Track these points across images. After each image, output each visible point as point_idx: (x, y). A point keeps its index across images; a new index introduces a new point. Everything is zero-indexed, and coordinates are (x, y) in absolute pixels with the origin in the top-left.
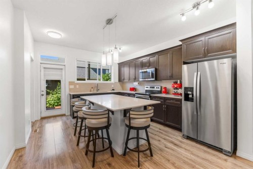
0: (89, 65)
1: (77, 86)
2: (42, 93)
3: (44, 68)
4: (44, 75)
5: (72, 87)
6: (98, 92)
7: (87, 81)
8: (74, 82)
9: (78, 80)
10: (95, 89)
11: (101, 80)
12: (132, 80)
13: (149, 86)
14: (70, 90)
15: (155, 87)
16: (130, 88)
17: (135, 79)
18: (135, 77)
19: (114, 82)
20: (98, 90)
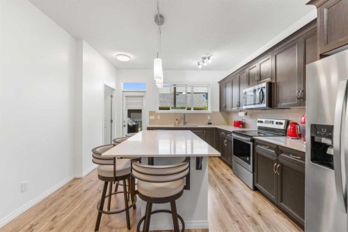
0: (175, 88)
1: (159, 117)
2: (124, 124)
3: (126, 96)
4: (126, 105)
5: (153, 117)
6: (185, 126)
7: (171, 111)
8: (155, 112)
9: (160, 109)
10: (182, 121)
11: (192, 109)
12: (235, 109)
13: (263, 120)
14: (151, 121)
15: (275, 121)
16: (235, 122)
17: (239, 106)
18: (239, 102)
19: (211, 112)
20: (185, 123)
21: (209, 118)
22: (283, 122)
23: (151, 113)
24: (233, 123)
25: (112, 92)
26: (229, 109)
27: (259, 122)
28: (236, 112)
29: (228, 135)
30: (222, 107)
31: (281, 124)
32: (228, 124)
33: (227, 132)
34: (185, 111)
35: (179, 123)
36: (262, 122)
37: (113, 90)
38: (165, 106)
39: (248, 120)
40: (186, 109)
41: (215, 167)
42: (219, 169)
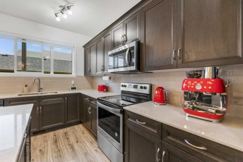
12: (100, 72)
13: (127, 84)
15: (139, 86)
16: (99, 86)
17: (103, 70)
18: (104, 66)
19: (76, 77)
20: (40, 89)
21: (73, 82)
22: (148, 86)
24: (97, 87)
26: (93, 73)
27: (122, 86)
28: (101, 76)
29: (92, 102)
30: (87, 72)
31: (145, 88)
32: (93, 87)
33: (91, 99)
35: (29, 91)
36: (125, 86)
39: (111, 84)
40: (43, 72)
41: (77, 142)
42: (81, 144)
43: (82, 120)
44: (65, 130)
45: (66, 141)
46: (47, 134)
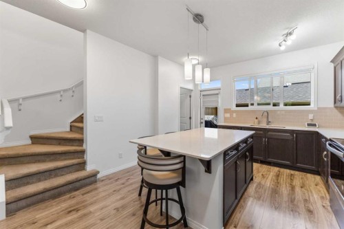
1: (234, 115)
2: (202, 121)
3: (204, 95)
4: (204, 103)
5: (228, 116)
7: (250, 108)
8: (230, 109)
9: (238, 106)
10: (265, 120)
11: (282, 105)
14: (226, 119)
19: (316, 109)
20: (268, 123)
21: (311, 116)
23: (226, 111)
25: (191, 93)
34: (270, 107)
35: (259, 123)
37: (192, 90)
38: (243, 102)
40: (272, 105)
41: (302, 187)
42: (306, 192)
43: (320, 169)
44: (292, 172)
45: (289, 180)
46: (272, 168)
